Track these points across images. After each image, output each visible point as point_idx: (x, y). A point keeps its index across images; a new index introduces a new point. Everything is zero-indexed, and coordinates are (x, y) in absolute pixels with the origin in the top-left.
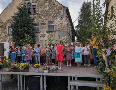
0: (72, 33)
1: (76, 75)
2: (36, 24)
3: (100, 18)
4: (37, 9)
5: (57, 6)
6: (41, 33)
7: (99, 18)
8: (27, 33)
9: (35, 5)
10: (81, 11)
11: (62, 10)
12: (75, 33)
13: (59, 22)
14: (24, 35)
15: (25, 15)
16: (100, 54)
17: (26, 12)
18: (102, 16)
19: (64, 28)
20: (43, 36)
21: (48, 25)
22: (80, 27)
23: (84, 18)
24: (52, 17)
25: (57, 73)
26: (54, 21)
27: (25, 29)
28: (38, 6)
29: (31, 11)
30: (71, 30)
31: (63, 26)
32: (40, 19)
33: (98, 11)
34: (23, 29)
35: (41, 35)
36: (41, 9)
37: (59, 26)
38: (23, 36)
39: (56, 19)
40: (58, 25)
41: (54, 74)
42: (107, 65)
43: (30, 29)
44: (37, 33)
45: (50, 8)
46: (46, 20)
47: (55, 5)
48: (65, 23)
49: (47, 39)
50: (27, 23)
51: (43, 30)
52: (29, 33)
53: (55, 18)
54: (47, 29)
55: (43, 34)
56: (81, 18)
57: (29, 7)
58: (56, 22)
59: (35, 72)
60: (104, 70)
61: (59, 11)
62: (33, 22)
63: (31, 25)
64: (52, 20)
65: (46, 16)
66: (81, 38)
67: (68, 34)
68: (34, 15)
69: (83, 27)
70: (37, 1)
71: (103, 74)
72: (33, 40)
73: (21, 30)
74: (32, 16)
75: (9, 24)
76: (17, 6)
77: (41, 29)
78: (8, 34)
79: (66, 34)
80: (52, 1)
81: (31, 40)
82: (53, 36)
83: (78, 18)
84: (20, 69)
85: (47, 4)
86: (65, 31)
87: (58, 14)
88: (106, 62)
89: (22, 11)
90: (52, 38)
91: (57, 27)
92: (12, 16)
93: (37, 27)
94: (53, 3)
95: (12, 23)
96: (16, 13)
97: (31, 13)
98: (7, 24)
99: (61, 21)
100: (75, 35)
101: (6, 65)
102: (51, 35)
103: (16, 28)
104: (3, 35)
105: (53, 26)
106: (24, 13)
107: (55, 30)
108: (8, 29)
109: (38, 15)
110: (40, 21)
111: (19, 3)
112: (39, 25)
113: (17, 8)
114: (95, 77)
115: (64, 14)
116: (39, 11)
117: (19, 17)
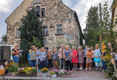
0: (80, 36)
2: (44, 27)
4: (45, 12)
5: (65, 10)
6: (50, 36)
7: (107, 22)
8: (35, 36)
9: (44, 9)
10: (89, 15)
11: (70, 14)
12: (83, 36)
13: (68, 25)
14: (32, 38)
15: (34, 18)
16: (108, 57)
17: (35, 15)
18: (109, 20)
19: (72, 31)
20: (52, 39)
21: (57, 28)
22: (88, 31)
23: (91, 22)
24: (61, 20)
26: (63, 24)
27: (34, 32)
28: (47, 10)
29: (40, 14)
30: (79, 33)
31: (71, 29)
32: (48, 22)
34: (31, 32)
35: (50, 37)
36: (50, 13)
38: (31, 39)
39: (65, 22)
40: (67, 28)
42: (115, 70)
43: (38, 32)
44: (46, 36)
45: (58, 12)
46: (55, 23)
47: (63, 9)
48: (73, 26)
49: (56, 42)
51: (52, 33)
52: (37, 36)
53: (64, 21)
54: (55, 32)
55: (51, 37)
56: (88, 21)
57: (38, 11)
59: (43, 77)
60: (113, 74)
61: (68, 14)
62: (42, 25)
63: (39, 28)
64: (60, 24)
65: (55, 19)
66: (89, 41)
67: (77, 37)
68: (43, 18)
69: (91, 30)
70: (45, 5)
71: (112, 78)
72: (41, 43)
73: (29, 32)
74: (40, 19)
75: (17, 26)
76: (26, 9)
77: (50, 32)
78: (16, 36)
79: (74, 37)
80: (60, 5)
81: (39, 43)
82: (62, 39)
83: (86, 22)
84: (27, 73)
85: (56, 7)
86: (73, 34)
87: (67, 18)
88: (115, 67)
89: (31, 14)
90: (61, 41)
91: (65, 30)
92: (20, 19)
93: (45, 29)
94: (61, 7)
95: (20, 25)
96: (24, 16)
97: (40, 16)
98: (15, 26)
99: (69, 25)
100: (83, 38)
101: (12, 70)
102: (59, 38)
103: (24, 31)
104: (11, 38)
105: (62, 29)
106: (33, 16)
107: (63, 33)
108: (16, 31)
109: (47, 18)
110: (48, 24)
111: (28, 6)
112: (47, 28)
113: (25, 11)
115: (72, 17)
116: (48, 14)
117: (28, 20)
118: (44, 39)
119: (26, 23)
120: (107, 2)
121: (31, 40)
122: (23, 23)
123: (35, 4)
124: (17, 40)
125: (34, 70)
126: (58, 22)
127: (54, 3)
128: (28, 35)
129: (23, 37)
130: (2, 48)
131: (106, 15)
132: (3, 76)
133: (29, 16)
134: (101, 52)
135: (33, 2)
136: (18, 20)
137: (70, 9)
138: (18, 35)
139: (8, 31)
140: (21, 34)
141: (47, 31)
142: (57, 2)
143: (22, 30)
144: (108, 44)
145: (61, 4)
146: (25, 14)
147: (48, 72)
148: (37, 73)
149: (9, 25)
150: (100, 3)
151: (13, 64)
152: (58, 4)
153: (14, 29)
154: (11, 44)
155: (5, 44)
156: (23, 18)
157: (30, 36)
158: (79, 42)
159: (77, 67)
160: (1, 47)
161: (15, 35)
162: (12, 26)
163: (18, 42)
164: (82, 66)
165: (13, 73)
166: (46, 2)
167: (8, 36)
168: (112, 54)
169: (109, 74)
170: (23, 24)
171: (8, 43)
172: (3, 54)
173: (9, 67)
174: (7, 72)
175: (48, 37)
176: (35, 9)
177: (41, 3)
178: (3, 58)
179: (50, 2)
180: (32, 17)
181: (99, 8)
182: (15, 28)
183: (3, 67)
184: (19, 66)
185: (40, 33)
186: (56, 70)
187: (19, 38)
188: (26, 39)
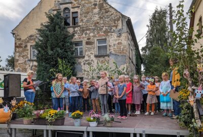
0: (137, 59)
1: (144, 131)
2: (77, 44)
4: (79, 18)
5: (112, 14)
6: (86, 58)
8: (62, 58)
9: (77, 12)
10: (151, 24)
11: (120, 22)
12: (141, 59)
13: (116, 40)
14: (57, 62)
15: (60, 28)
17: (61, 22)
19: (123, 50)
20: (89, 64)
21: (98, 45)
22: (149, 50)
23: (155, 36)
24: (104, 32)
26: (108, 39)
27: (60, 51)
28: (81, 15)
29: (70, 21)
30: (134, 53)
31: (122, 47)
32: (84, 35)
34: (55, 51)
35: (86, 61)
36: (86, 19)
37: (116, 47)
38: (54, 63)
39: (111, 35)
40: (114, 45)
41: (106, 128)
42: (196, 115)
43: (67, 52)
44: (79, 58)
45: (101, 18)
46: (94, 36)
47: (109, 14)
48: (126, 42)
49: (96, 68)
50: (63, 41)
51: (89, 53)
52: (65, 58)
53: (109, 34)
54: (95, 51)
55: (89, 60)
56: (151, 34)
57: (67, 16)
58: (111, 40)
59: (74, 125)
60: (192, 123)
61: (116, 22)
62: (73, 40)
63: (68, 44)
64: (104, 38)
65: (94, 30)
66: (151, 67)
67: (131, 61)
68: (74, 28)
69: (154, 49)
70: (79, 5)
71: (189, 129)
72: (71, 69)
73: (52, 52)
74: (71, 30)
75: (32, 41)
76: (46, 13)
77: (86, 51)
78: (29, 58)
79: (127, 60)
80: (103, 7)
81: (69, 70)
82: (106, 63)
83: (147, 35)
84: (48, 119)
85: (96, 10)
86: (125, 56)
87: (114, 28)
88: (195, 110)
89: (54, 21)
90: (104, 67)
91: (112, 48)
92: (37, 29)
93: (79, 47)
94: (105, 9)
95: (37, 40)
96: (44, 24)
97: (69, 24)
98: (28, 42)
99: (119, 40)
100: (142, 63)
101: (24, 113)
102: (102, 62)
103: (44, 50)
104: (21, 60)
105: (106, 47)
106: (58, 24)
107: (108, 53)
108: (29, 50)
109: (81, 28)
110: (83, 38)
111: (50, 8)
112: (82, 45)
113: (46, 16)
114: (176, 134)
115: (123, 27)
116: (83, 22)
117: (49, 32)
118: (76, 63)
119: (47, 37)
120: (183, 1)
121: (56, 65)
122: (41, 37)
123: (61, 4)
124: (31, 65)
125: (60, 114)
126: (100, 36)
127: (93, 4)
128: (50, 55)
129: (42, 60)
130: (7, 77)
131: (181, 24)
132: (8, 125)
133: (51, 24)
134: (172, 86)
135: (58, 1)
136: (33, 32)
137: (119, 12)
138: (34, 55)
139: (17, 50)
140: (38, 54)
141: (81, 50)
142: (98, 1)
143: (39, 49)
144: (184, 72)
145: (104, 5)
146: (45, 20)
147: (84, 118)
148: (65, 120)
149: (18, 39)
150: (170, 4)
151: (25, 104)
152: (99, 4)
153: (26, 46)
154: (23, 72)
155: (12, 71)
156: (41, 27)
157: (52, 58)
158: (134, 68)
159: (131, 110)
160: (5, 76)
161: (29, 56)
162: (22, 41)
163: (33, 67)
164: (139, 109)
165: (25, 120)
166: (80, 1)
167: (17, 58)
168: (190, 89)
169: (184, 122)
170: (41, 39)
171: (16, 69)
172: (8, 87)
173: (19, 108)
174: (14, 117)
175: (83, 60)
176: (62, 13)
177: (71, 3)
178: (8, 94)
179: (87, 2)
180: (57, 27)
181: (168, 12)
182: (29, 45)
183: (8, 108)
184: (35, 107)
185: (69, 53)
186: (96, 115)
187: (34, 60)
188: (47, 63)
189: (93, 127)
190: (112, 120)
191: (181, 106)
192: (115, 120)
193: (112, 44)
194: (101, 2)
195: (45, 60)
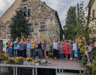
1: (62, 68)
2: (30, 25)
3: (83, 20)
4: (31, 12)
5: (48, 10)
6: (35, 32)
8: (22, 32)
9: (30, 9)
10: (68, 14)
11: (52, 13)
12: (63, 32)
13: (50, 23)
14: (20, 34)
15: (22, 17)
16: (83, 50)
17: (22, 14)
18: (84, 18)
19: (53, 28)
20: (36, 35)
21: (40, 25)
22: (67, 27)
23: (70, 20)
24: (44, 19)
25: (46, 66)
26: (45, 22)
27: (22, 28)
28: (32, 10)
29: (27, 14)
30: (59, 29)
31: (53, 26)
32: (34, 21)
33: (82, 14)
34: (19, 28)
35: (35, 33)
36: (35, 12)
37: (49, 26)
38: (19, 34)
39: (47, 20)
40: (49, 25)
41: (44, 66)
42: (89, 60)
43: (25, 29)
44: (31, 32)
45: (42, 12)
46: (39, 21)
47: (46, 9)
48: (54, 23)
50: (23, 24)
51: (36, 29)
52: (24, 32)
53: (46, 19)
54: (39, 28)
55: (36, 33)
56: (68, 19)
57: (25, 11)
58: (47, 23)
59: (28, 65)
60: (86, 64)
61: (50, 13)
62: (28, 23)
63: (26, 25)
64: (43, 21)
65: (39, 18)
66: (68, 36)
67: (57, 33)
68: (29, 17)
69: (70, 27)
70: (31, 6)
71: (86, 67)
73: (18, 29)
74: (27, 18)
75: (9, 24)
76: (15, 10)
77: (34, 28)
78: (7, 32)
79: (55, 33)
82: (44, 34)
83: (66, 20)
84: (15, 62)
85: (40, 8)
86: (54, 30)
87: (49, 17)
88: (88, 57)
89: (19, 14)
91: (48, 27)
92: (11, 18)
93: (31, 27)
94: (44, 7)
95: (11, 23)
96: (14, 15)
98: (7, 24)
99: (51, 22)
100: (63, 34)
101: (4, 59)
103: (14, 28)
104: (3, 33)
105: (44, 26)
106: (21, 15)
107: (46, 29)
108: (7, 28)
109: (32, 17)
110: (33, 22)
111: (17, 7)
112: (32, 25)
113: (15, 12)
114: (79, 70)
115: (53, 16)
116: (33, 14)
117: (17, 19)
118: (30, 34)
119: (16, 22)
122: (13, 22)
123: (22, 5)
124: (8, 35)
125: (21, 59)
126: (41, 20)
127: (38, 5)
128: (17, 31)
129: (13, 33)
133: (18, 15)
135: (21, 4)
136: (9, 19)
137: (51, 9)
138: (9, 31)
139: (1, 28)
140: (11, 30)
141: (32, 28)
142: (41, 3)
143: (12, 27)
144: (83, 38)
145: (44, 5)
146: (15, 13)
147: (33, 61)
149: (2, 23)
150: (78, 4)
151: (5, 54)
152: (41, 5)
153: (6, 26)
154: (4, 39)
156: (13, 17)
158: (59, 37)
161: (7, 31)
162: (4, 24)
163: (9, 37)
165: (5, 62)
166: (32, 4)
167: (1, 32)
168: (86, 47)
169: (83, 63)
170: (13, 23)
171: (1, 38)
173: (2, 56)
175: (33, 33)
176: (23, 10)
177: (27, 5)
179: (35, 4)
180: (20, 17)
181: (77, 8)
182: (7, 26)
185: (26, 29)
186: (39, 60)
187: (10, 33)
188: (15, 35)
189: (37, 66)
190: (47, 62)
191: (81, 55)
192: (48, 62)
193: (48, 25)
194: (42, 4)
195: (14, 33)
